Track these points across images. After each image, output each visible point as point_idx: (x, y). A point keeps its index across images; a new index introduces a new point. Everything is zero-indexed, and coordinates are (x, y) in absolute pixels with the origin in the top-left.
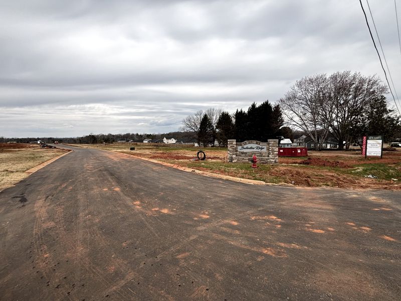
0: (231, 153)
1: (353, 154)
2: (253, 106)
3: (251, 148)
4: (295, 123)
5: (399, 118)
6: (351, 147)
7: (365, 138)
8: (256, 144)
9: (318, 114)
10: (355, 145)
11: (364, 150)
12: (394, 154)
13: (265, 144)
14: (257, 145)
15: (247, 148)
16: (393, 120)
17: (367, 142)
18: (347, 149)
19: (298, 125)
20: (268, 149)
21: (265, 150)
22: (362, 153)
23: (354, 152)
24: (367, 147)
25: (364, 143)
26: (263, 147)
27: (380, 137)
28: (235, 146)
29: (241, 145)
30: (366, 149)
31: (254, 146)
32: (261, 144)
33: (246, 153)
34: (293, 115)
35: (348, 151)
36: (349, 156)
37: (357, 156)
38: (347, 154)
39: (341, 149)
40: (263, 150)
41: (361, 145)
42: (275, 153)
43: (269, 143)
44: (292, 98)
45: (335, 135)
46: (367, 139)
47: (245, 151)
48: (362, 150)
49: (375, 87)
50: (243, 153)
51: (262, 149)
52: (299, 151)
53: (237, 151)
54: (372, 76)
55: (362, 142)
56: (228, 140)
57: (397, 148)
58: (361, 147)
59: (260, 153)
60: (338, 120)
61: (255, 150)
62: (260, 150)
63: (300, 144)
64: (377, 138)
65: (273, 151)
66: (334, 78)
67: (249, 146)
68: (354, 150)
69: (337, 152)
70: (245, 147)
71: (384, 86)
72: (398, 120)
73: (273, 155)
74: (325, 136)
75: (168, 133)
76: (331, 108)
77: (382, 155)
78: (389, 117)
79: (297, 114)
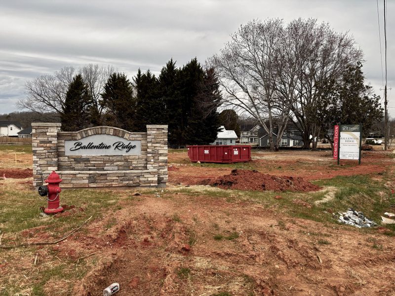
0: (42, 162)
1: (322, 156)
2: (171, 66)
3: (102, 146)
4: (238, 103)
5: (378, 99)
6: (319, 144)
7: (337, 128)
8: (115, 135)
9: (275, 89)
10: (324, 142)
11: (336, 150)
12: (374, 156)
13: (138, 135)
14: (117, 139)
15: (90, 146)
16: (370, 102)
17: (339, 136)
18: (314, 149)
19: (242, 105)
20: (145, 149)
21: (136, 152)
22: (333, 155)
23: (322, 153)
24: (341, 145)
25: (336, 137)
26: (133, 144)
27: (357, 127)
28: (55, 141)
29: (73, 138)
30: (339, 147)
31: (109, 140)
32: (126, 136)
33: (87, 160)
34: (235, 87)
35: (315, 150)
36: (316, 159)
37: (326, 159)
38: (313, 155)
39: (306, 148)
40: (132, 152)
41: (332, 142)
42: (161, 158)
43: (147, 135)
44: (233, 57)
45: (299, 125)
46: (340, 130)
47: (85, 154)
48: (332, 149)
49: (348, 50)
50: (78, 160)
51: (130, 148)
52: (236, 153)
53: (59, 154)
54: (344, 33)
55: (333, 136)
56: (33, 124)
57: (374, 147)
58: (332, 145)
59: (126, 160)
60: (303, 101)
61: (112, 152)
62: (123, 153)
63: (252, 139)
64: (354, 128)
65: (156, 154)
66: (295, 28)
67: (96, 140)
68: (323, 149)
69: (301, 152)
70: (85, 142)
71: (358, 50)
72: (377, 102)
73: (157, 165)
74: (283, 126)
75: (8, 114)
76: (292, 79)
77: (360, 159)
78: (366, 98)
79: (241, 86)
